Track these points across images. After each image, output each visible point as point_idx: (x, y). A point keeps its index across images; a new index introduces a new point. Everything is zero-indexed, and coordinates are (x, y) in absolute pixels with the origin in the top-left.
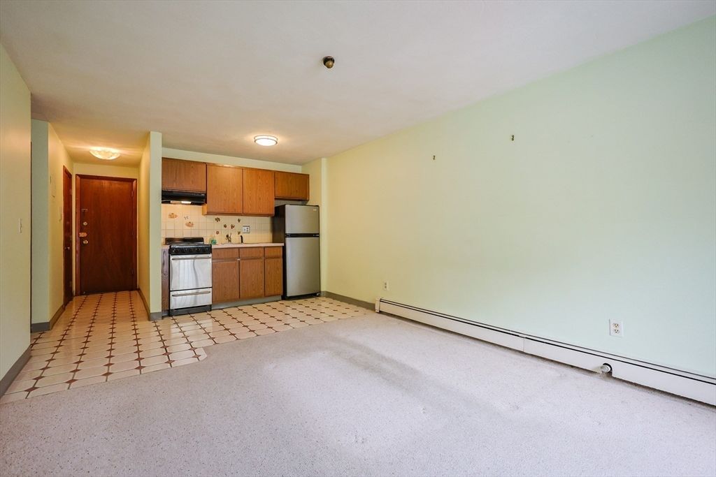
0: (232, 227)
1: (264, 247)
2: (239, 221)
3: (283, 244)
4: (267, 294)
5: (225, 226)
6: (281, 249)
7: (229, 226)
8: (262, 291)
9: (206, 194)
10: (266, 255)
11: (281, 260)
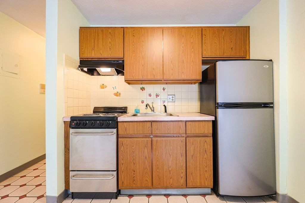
0: (157, 96)
1: (186, 121)
2: (164, 89)
3: (213, 118)
4: (190, 184)
5: (150, 95)
6: (211, 124)
7: (153, 95)
8: (182, 181)
9: (123, 61)
10: (189, 132)
11: (210, 140)
